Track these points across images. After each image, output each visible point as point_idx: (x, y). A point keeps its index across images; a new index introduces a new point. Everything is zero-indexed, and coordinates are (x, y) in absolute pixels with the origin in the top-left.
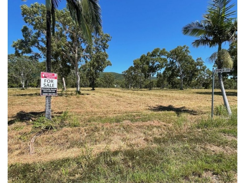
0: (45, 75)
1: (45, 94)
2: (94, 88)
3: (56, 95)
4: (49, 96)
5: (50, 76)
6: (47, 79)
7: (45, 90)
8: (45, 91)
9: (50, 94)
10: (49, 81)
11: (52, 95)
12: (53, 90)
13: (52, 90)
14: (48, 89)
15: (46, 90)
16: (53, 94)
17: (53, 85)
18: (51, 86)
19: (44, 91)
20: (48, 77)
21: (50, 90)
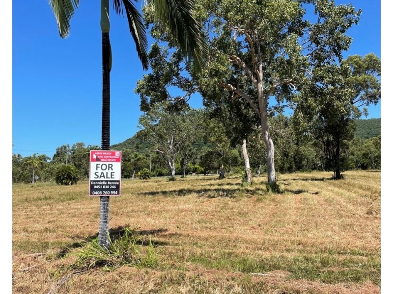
0: (97, 155)
1: (96, 193)
2: (341, 173)
3: (118, 194)
4: (105, 197)
5: (107, 157)
6: (101, 163)
7: (96, 185)
8: (97, 187)
9: (106, 193)
10: (104, 167)
11: (110, 194)
12: (112, 185)
13: (109, 185)
14: (102, 183)
15: (98, 185)
16: (112, 192)
17: (112, 175)
18: (109, 176)
19: (95, 187)
20: (103, 158)
21: (107, 185)
